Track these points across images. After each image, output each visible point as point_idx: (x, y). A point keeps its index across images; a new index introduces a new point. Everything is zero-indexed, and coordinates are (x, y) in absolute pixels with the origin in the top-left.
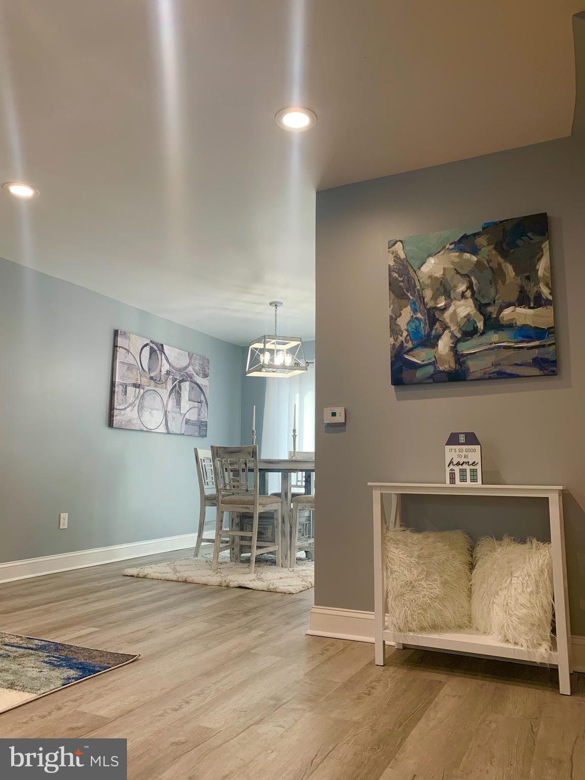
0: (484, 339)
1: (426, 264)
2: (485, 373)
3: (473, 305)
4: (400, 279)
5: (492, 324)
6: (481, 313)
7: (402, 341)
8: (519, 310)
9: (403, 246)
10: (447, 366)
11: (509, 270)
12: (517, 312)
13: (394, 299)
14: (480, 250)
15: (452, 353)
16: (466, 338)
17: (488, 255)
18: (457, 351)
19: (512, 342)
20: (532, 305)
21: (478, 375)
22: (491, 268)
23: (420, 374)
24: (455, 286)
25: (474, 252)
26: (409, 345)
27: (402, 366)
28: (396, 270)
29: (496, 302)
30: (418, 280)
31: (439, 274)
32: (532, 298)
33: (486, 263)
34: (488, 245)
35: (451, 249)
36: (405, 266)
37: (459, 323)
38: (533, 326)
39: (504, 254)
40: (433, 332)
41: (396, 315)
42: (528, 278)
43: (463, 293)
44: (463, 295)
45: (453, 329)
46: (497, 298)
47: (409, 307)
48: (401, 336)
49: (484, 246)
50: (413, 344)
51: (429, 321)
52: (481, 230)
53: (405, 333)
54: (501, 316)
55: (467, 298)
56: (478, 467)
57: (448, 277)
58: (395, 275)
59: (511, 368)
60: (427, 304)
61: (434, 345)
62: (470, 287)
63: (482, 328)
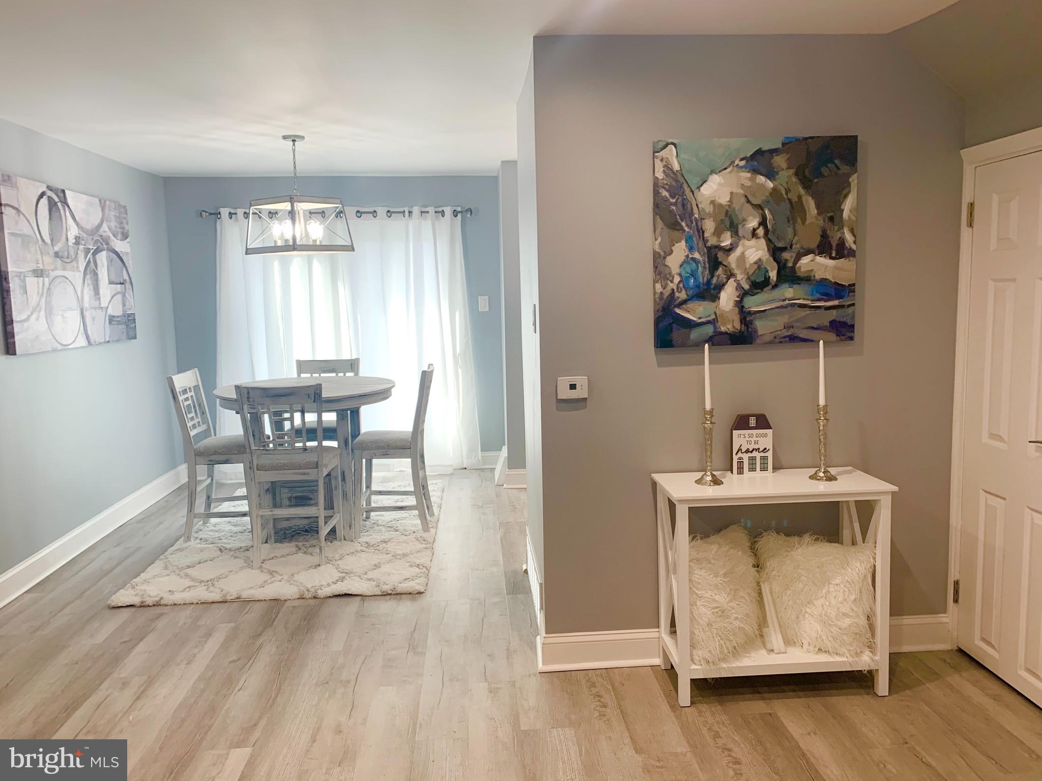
0: (777, 293)
1: (708, 183)
2: (775, 337)
3: (766, 249)
4: (671, 200)
5: (788, 275)
6: (775, 260)
7: (673, 290)
8: (818, 259)
9: (677, 152)
10: (730, 326)
11: (810, 204)
12: (816, 262)
13: (662, 228)
14: (777, 173)
15: (737, 309)
16: (755, 291)
17: (787, 183)
18: (743, 307)
19: (808, 300)
20: (834, 255)
21: (768, 338)
22: (789, 200)
23: (695, 334)
24: (744, 220)
25: (771, 175)
26: (683, 295)
27: (673, 323)
28: (667, 187)
29: (794, 247)
30: (697, 205)
31: (724, 200)
32: (834, 245)
33: (784, 192)
34: (787, 169)
35: (741, 167)
36: (679, 182)
37: (748, 270)
38: (833, 281)
39: (806, 183)
40: (714, 281)
41: (665, 252)
42: (831, 219)
43: (754, 230)
44: (754, 234)
45: (739, 277)
46: (794, 241)
47: (683, 243)
48: (672, 282)
49: (783, 170)
50: (687, 295)
51: (709, 264)
52: (780, 146)
53: (677, 279)
54: (798, 265)
55: (759, 238)
56: (770, 454)
57: (736, 206)
58: (665, 193)
59: (805, 331)
60: (707, 241)
61: (715, 298)
62: (763, 223)
63: (775, 279)
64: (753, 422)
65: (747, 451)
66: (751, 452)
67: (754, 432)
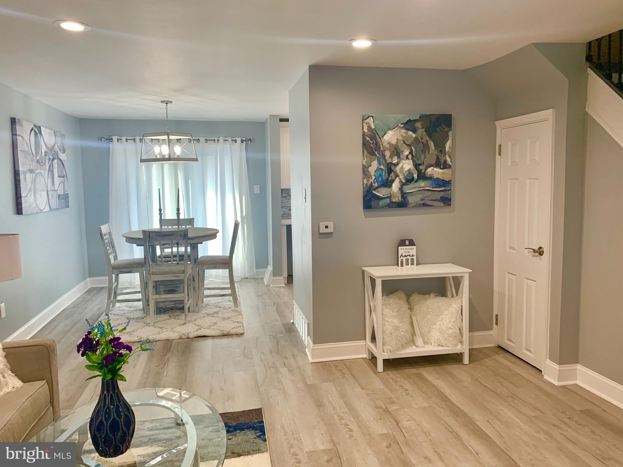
0: (417, 184)
1: (387, 134)
2: (417, 204)
3: (412, 164)
4: (371, 142)
5: (422, 176)
6: (416, 169)
7: (372, 182)
8: (435, 169)
9: (373, 120)
10: (397, 199)
11: (432, 144)
12: (434, 171)
13: (367, 154)
14: (417, 131)
15: (400, 191)
16: (408, 183)
17: (421, 135)
18: (402, 190)
19: (431, 187)
20: (442, 167)
21: (413, 205)
22: (423, 142)
23: (381, 203)
24: (403, 151)
25: (414, 131)
26: (376, 185)
27: (371, 198)
28: (369, 136)
29: (424, 164)
30: (382, 144)
31: (394, 142)
32: (442, 163)
33: (420, 139)
34: (422, 128)
35: (402, 127)
36: (374, 133)
37: (404, 174)
38: (442, 179)
39: (430, 135)
40: (390, 178)
41: (368, 165)
42: (441, 151)
43: (407, 156)
44: (407, 157)
45: (401, 177)
46: (425, 161)
47: (376, 161)
48: (371, 179)
49: (420, 129)
50: (378, 185)
51: (387, 171)
52: (418, 118)
53: (373, 178)
54: (426, 172)
55: (409, 159)
56: (415, 257)
57: (399, 145)
58: (368, 139)
59: (430, 202)
60: (387, 160)
61: (390, 186)
62: (411, 153)
63: (416, 178)
64: (407, 243)
65: (405, 256)
66: (407, 256)
67: (408, 247)
